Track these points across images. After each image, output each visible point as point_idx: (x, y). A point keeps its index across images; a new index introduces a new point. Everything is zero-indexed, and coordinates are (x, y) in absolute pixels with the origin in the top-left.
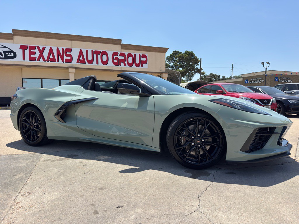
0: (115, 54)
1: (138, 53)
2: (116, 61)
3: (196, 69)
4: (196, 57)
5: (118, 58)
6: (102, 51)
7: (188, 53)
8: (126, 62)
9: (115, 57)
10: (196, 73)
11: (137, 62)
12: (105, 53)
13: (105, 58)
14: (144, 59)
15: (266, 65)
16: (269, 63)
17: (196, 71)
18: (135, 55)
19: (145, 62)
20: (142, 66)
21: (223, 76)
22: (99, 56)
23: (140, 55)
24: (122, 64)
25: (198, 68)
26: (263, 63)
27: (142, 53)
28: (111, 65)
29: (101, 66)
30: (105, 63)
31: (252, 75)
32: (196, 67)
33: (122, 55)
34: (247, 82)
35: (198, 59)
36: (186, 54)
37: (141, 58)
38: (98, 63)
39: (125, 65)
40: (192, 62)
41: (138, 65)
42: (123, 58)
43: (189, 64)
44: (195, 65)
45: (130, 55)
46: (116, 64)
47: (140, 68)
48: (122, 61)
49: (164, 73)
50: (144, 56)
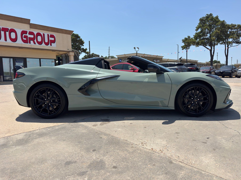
0: (23, 32)
1: (46, 33)
2: (25, 39)
3: (82, 49)
4: (81, 39)
5: (27, 36)
6: (10, 28)
7: (75, 35)
8: (35, 40)
9: (24, 35)
10: (82, 52)
11: (46, 41)
12: (13, 31)
13: (13, 35)
14: (53, 39)
15: (137, 49)
16: (138, 48)
17: (82, 50)
18: (44, 34)
19: (54, 42)
20: (51, 45)
21: (101, 56)
22: (7, 33)
23: (48, 35)
24: (32, 42)
25: (83, 48)
26: (135, 48)
27: (50, 33)
28: (19, 42)
29: (9, 42)
30: (15, 40)
31: (124, 56)
32: (82, 47)
33: (31, 33)
34: (121, 61)
35: (83, 41)
36: (73, 36)
37: (50, 37)
38: (6, 40)
39: (35, 43)
40: (78, 43)
41: (47, 44)
42: (32, 36)
43: (76, 45)
44: (81, 46)
45: (39, 34)
46: (25, 42)
47: (49, 47)
48: (31, 39)
49: (71, 52)
50: (52, 36)
